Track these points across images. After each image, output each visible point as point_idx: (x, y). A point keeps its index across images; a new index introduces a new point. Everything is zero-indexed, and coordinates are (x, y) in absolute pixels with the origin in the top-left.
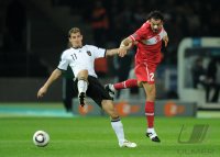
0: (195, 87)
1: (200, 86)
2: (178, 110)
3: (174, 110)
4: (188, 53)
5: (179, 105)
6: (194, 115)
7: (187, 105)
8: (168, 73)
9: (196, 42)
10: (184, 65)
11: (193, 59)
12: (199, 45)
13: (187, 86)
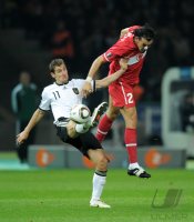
0: (184, 129)
1: (190, 129)
2: (162, 159)
3: (157, 159)
4: (175, 86)
5: (164, 153)
6: (183, 166)
7: (174, 153)
8: (149, 112)
9: (185, 73)
10: (169, 102)
11: (181, 94)
12: (189, 76)
13: (174, 129)
